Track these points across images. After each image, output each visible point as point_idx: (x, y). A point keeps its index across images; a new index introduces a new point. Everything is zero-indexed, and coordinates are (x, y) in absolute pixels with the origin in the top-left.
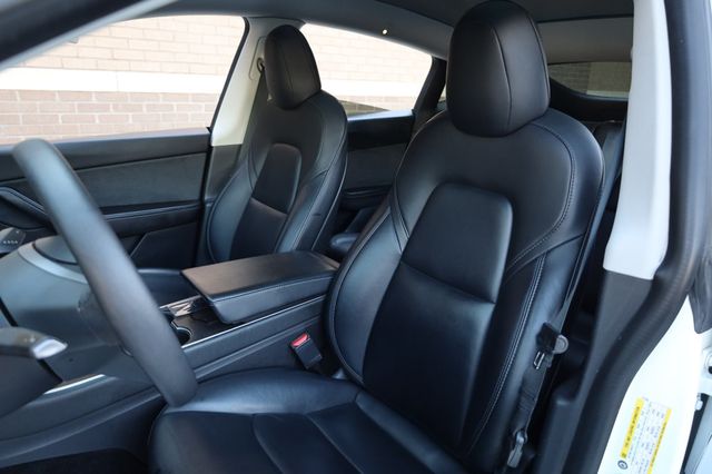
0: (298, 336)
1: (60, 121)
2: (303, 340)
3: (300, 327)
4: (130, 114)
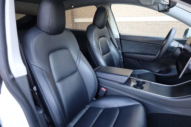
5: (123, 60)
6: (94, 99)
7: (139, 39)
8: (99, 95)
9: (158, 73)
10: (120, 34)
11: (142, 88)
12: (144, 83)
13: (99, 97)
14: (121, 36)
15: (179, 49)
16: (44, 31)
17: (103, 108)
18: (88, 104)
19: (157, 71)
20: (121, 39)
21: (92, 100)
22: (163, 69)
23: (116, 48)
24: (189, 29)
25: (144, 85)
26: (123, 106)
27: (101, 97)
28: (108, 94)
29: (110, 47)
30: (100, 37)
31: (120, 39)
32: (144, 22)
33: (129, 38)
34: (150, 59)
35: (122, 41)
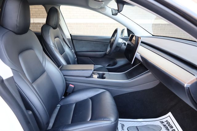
5: (76, 59)
6: (63, 97)
7: (89, 39)
8: (67, 93)
9: (107, 66)
10: (70, 35)
11: (105, 78)
12: (104, 74)
13: (68, 94)
14: (72, 37)
15: (124, 44)
16: (11, 31)
17: (75, 103)
18: (58, 103)
19: (107, 65)
20: (73, 39)
21: (62, 99)
22: (111, 63)
23: (70, 48)
24: (124, 29)
25: (105, 76)
26: (93, 96)
27: (70, 94)
28: (75, 90)
29: (64, 47)
30: (55, 38)
31: (71, 39)
33: (80, 38)
34: (101, 55)
35: (73, 41)
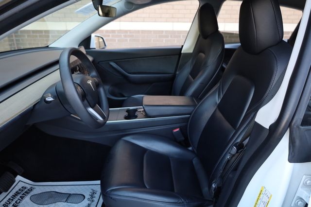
0: (176, 128)
1: (152, 41)
2: (178, 130)
3: (178, 125)
4: (176, 39)
32: (155, 32)
